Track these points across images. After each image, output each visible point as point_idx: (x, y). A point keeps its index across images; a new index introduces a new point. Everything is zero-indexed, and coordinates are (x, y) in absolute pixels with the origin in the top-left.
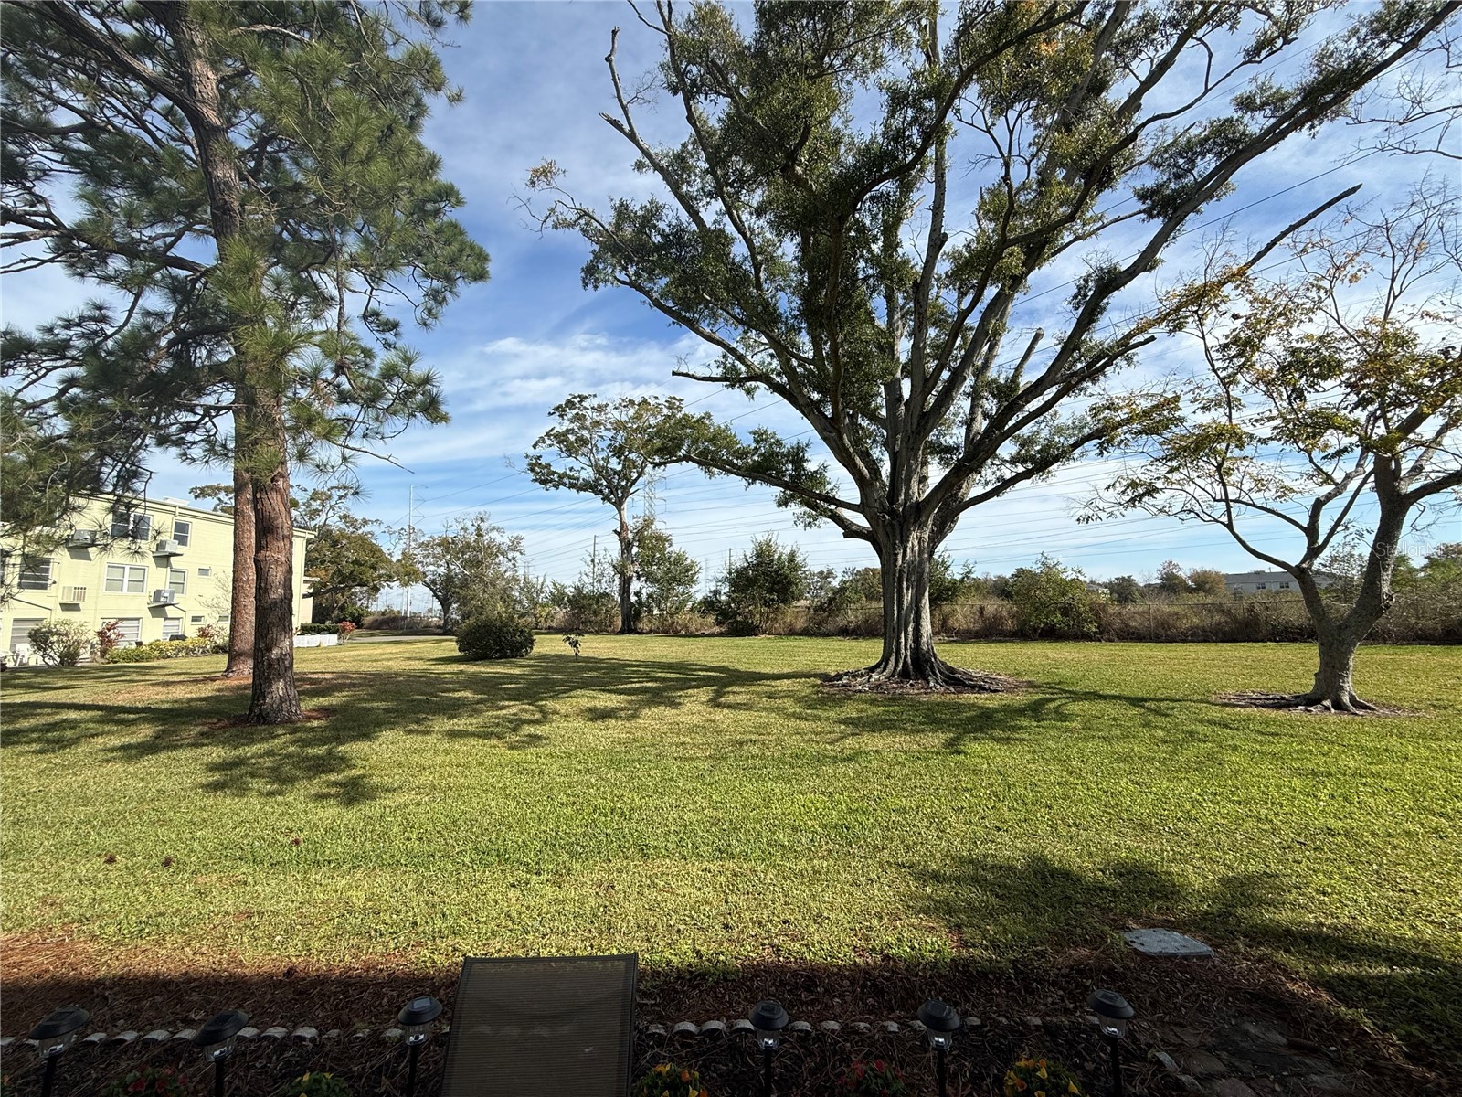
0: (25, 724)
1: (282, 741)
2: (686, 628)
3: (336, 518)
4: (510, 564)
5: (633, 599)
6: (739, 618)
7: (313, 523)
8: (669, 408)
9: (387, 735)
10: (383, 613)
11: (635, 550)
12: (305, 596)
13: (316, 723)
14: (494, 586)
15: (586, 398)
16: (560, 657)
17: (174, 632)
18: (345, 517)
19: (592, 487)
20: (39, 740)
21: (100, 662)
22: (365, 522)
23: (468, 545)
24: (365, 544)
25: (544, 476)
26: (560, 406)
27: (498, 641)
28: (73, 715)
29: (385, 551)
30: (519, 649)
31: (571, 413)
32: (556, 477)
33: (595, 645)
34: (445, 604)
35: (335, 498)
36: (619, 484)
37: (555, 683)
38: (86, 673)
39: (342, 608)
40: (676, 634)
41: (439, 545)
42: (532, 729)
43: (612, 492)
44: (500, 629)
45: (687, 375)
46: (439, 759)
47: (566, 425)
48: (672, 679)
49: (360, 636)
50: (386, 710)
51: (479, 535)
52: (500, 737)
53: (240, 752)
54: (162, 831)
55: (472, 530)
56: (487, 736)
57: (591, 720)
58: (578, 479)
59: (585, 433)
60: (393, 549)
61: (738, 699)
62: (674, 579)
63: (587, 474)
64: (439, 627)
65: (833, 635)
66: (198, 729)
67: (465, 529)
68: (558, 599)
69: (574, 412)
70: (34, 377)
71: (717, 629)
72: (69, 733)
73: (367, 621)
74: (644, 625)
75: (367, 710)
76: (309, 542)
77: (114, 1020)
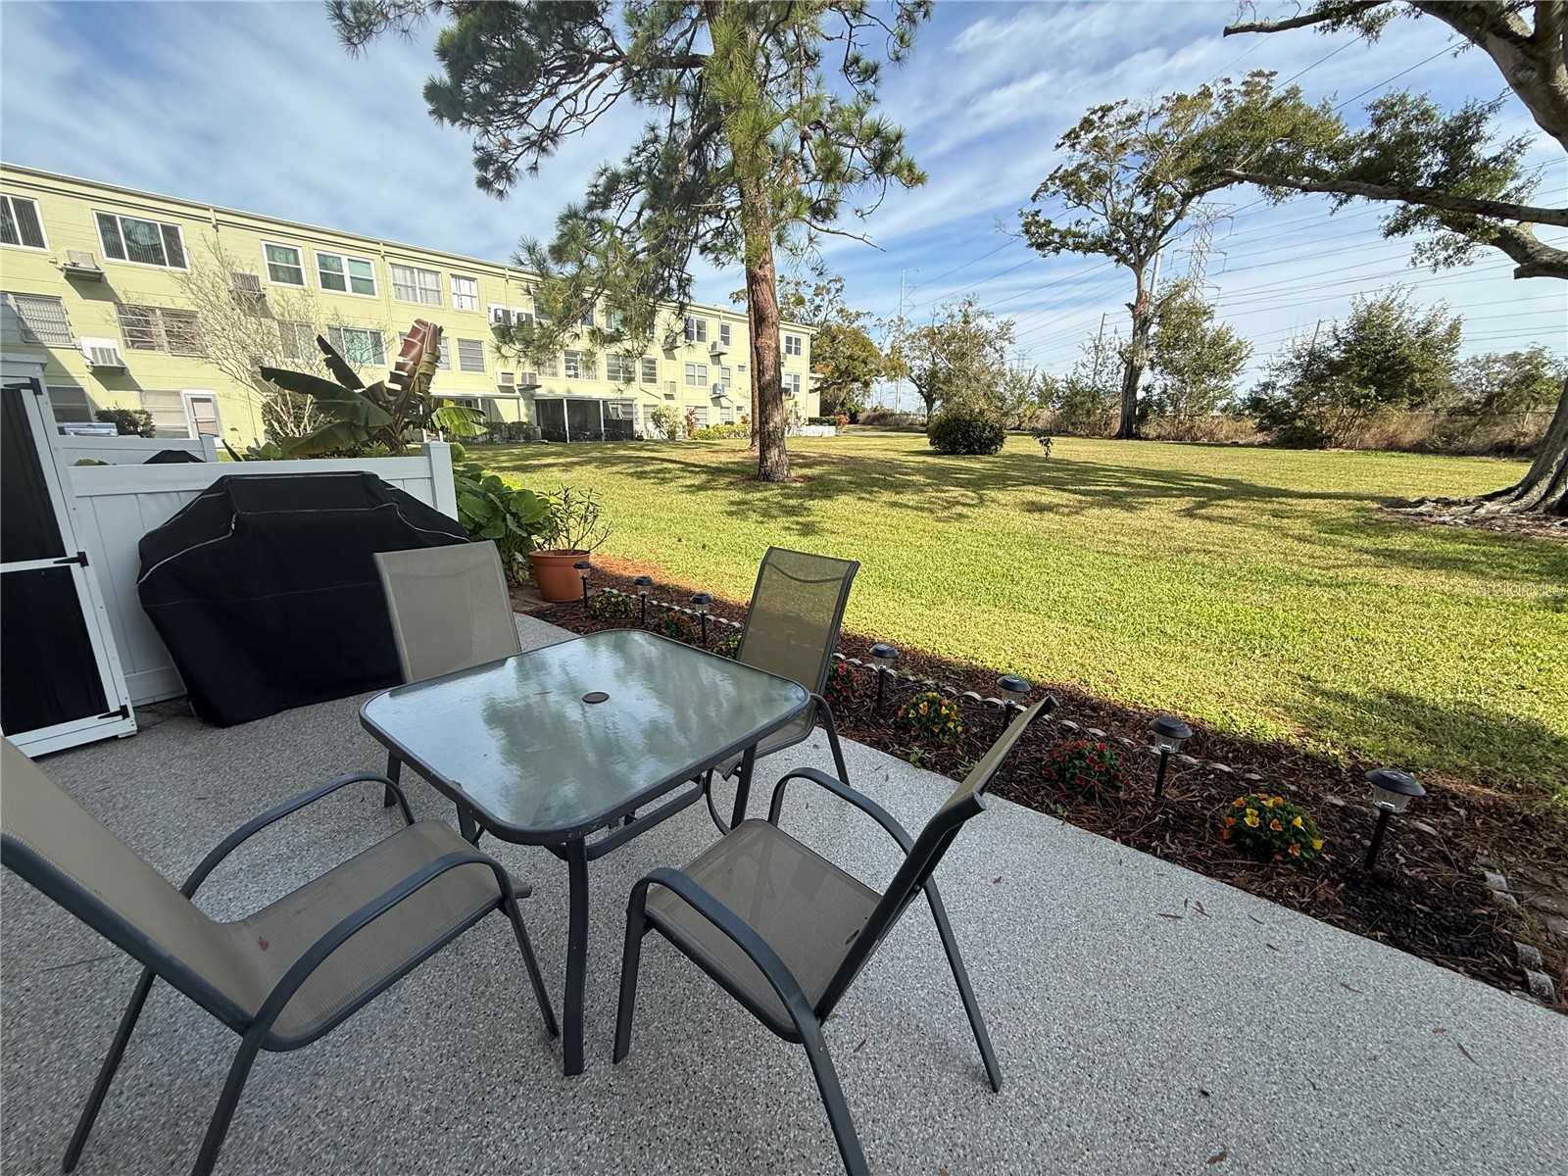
0: (648, 468)
1: (772, 493)
2: (1211, 434)
3: (834, 313)
4: (997, 355)
5: (1140, 395)
6: (1299, 423)
7: (816, 320)
8: (1247, 93)
9: (843, 498)
10: (875, 410)
11: (1153, 329)
12: (811, 391)
13: (799, 485)
14: (978, 381)
15: (1111, 108)
16: (1029, 457)
17: (727, 418)
18: (841, 311)
19: (1105, 245)
20: (654, 478)
21: (688, 439)
22: (858, 315)
23: (954, 335)
24: (859, 339)
25: (1043, 238)
26: (1073, 131)
27: (966, 434)
28: (670, 466)
29: (876, 344)
30: (988, 447)
31: (1086, 139)
32: (1056, 238)
33: (1077, 448)
34: (929, 400)
35: (834, 291)
36: (1144, 235)
37: (1011, 478)
38: (679, 445)
39: (843, 404)
40: (1195, 441)
41: (926, 336)
42: (965, 511)
43: (1131, 250)
44: (970, 423)
45: (1251, 28)
46: (877, 520)
47: (1078, 157)
48: (1150, 487)
49: (855, 430)
50: (850, 483)
51: (966, 322)
52: (931, 511)
53: (749, 497)
54: (704, 531)
55: (959, 318)
56: (922, 509)
57: (1030, 511)
58: (1085, 236)
59: (1104, 167)
60: (882, 342)
61: (1226, 513)
62: (1206, 368)
63: (1100, 226)
64: (923, 425)
65: (1475, 453)
66: (728, 480)
67: (951, 316)
68: (1047, 396)
69: (1091, 136)
70: (624, 205)
71: (1260, 437)
72: (667, 475)
73: (861, 417)
74: (1150, 429)
75: (836, 480)
76: (813, 338)
77: (672, 601)
